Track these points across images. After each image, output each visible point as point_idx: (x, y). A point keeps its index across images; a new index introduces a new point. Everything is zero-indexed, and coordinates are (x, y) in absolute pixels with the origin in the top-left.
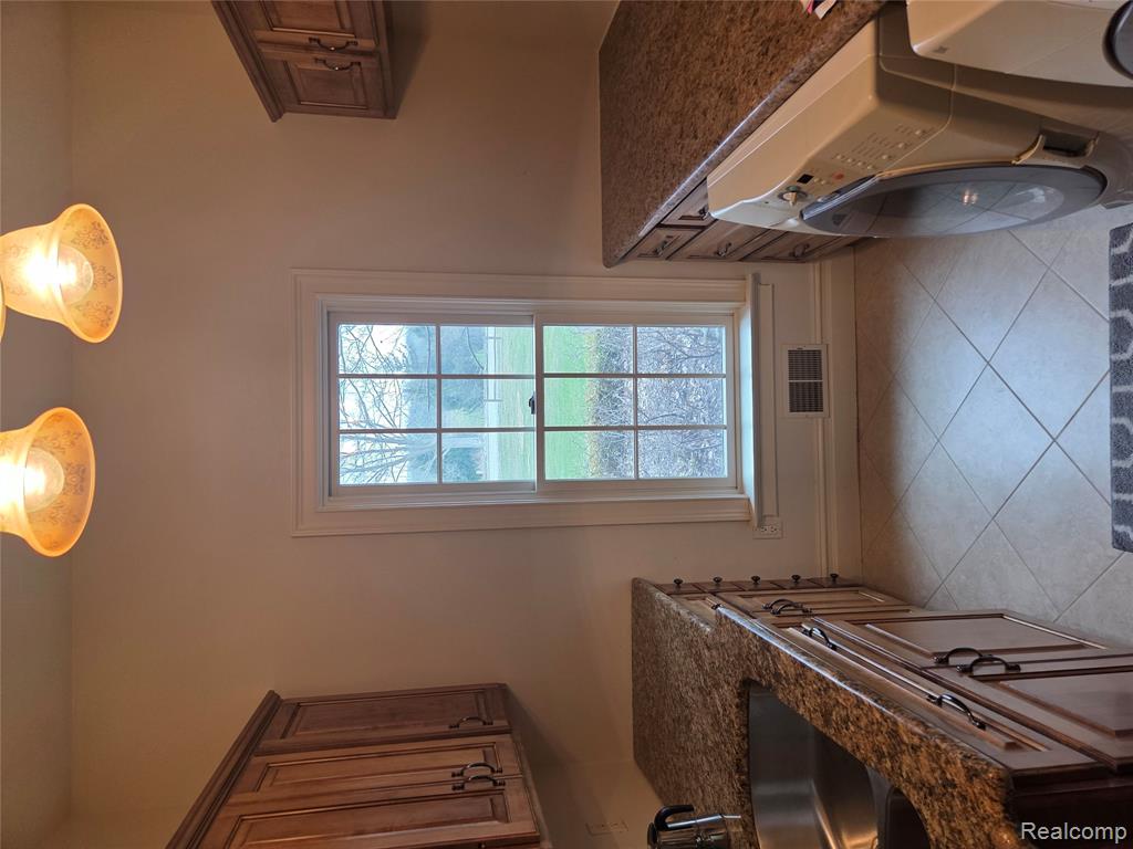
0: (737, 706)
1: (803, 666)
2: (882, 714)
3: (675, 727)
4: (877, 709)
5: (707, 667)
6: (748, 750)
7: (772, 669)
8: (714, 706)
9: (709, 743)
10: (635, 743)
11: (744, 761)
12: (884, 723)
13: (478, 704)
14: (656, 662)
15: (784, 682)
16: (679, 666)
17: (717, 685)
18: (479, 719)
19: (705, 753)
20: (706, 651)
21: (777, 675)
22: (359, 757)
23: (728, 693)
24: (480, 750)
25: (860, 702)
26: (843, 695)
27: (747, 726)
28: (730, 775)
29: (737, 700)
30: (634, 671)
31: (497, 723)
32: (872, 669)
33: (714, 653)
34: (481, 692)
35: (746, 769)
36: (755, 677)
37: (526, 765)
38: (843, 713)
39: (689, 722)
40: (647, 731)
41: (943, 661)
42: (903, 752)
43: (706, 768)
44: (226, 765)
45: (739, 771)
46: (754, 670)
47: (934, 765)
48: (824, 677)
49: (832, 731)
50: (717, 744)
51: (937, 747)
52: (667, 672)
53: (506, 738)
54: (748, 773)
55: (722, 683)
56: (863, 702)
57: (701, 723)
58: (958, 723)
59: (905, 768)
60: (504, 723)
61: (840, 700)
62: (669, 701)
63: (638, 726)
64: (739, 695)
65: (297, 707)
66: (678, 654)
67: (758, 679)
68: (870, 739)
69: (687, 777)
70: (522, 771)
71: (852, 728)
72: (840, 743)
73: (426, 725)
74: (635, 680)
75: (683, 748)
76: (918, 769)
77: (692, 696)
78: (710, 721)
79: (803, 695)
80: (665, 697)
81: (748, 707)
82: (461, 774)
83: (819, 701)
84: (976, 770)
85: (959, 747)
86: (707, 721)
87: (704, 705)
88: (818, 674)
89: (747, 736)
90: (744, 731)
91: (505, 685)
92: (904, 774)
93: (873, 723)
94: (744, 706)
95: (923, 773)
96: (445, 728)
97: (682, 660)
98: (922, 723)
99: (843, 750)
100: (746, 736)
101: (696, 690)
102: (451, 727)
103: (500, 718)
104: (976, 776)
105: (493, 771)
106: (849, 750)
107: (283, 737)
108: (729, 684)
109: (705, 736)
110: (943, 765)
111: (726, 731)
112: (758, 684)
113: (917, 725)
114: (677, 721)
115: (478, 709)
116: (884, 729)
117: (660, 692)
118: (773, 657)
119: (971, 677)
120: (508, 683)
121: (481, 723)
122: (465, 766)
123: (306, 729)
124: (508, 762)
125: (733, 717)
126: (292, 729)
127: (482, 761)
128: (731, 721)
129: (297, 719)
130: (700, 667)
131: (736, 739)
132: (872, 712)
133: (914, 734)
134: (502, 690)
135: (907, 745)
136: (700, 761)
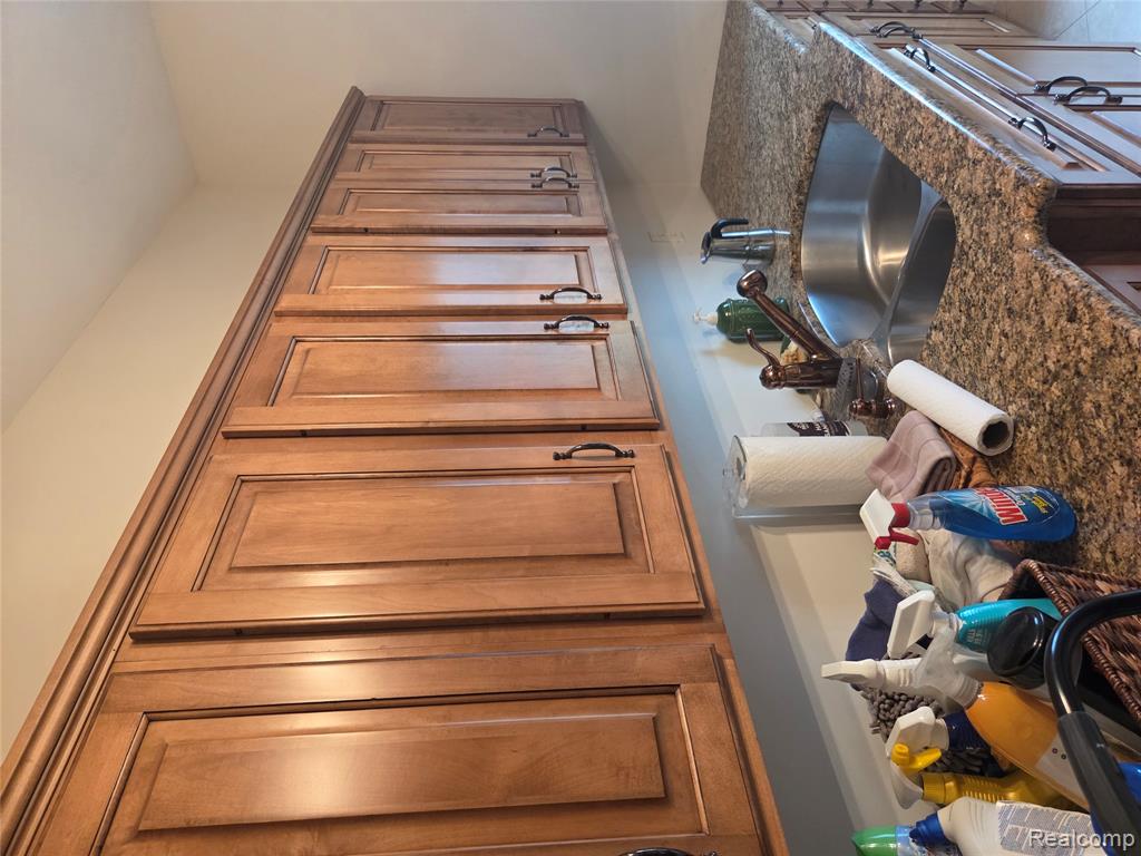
0: (812, 130)
1: (893, 85)
2: (956, 130)
3: (746, 154)
4: (953, 126)
5: (792, 92)
6: (813, 173)
7: (859, 91)
8: (790, 130)
9: (776, 167)
10: (704, 169)
11: (806, 183)
12: (955, 140)
13: (554, 116)
14: (739, 88)
15: (867, 104)
16: (763, 91)
17: (798, 110)
18: (556, 130)
19: (770, 177)
20: (794, 74)
21: (862, 97)
22: (445, 153)
23: (807, 118)
24: (557, 158)
25: (939, 119)
26: (923, 114)
27: (818, 150)
28: (790, 195)
29: (814, 124)
30: (714, 98)
31: (572, 136)
32: (964, 93)
33: (803, 75)
34: (558, 106)
35: (806, 191)
36: (839, 99)
37: (599, 173)
38: (918, 132)
39: (761, 148)
40: (718, 158)
41: (1043, 89)
42: (962, 167)
43: (768, 190)
44: (327, 147)
45: (799, 191)
46: (840, 92)
47: (988, 177)
48: (910, 96)
49: (901, 150)
50: (784, 168)
51: (998, 160)
52: (748, 98)
53: (582, 150)
54: (807, 194)
55: (804, 107)
56: (941, 120)
57: (773, 149)
58: (1028, 144)
59: (959, 181)
60: (580, 136)
61: (919, 119)
62: (745, 128)
63: (709, 154)
64: (818, 119)
65: (381, 104)
66: (764, 78)
67: (841, 101)
68: (936, 156)
69: (748, 199)
70: (595, 178)
71: (921, 147)
72: (904, 162)
73: (505, 131)
74: (714, 108)
75: (750, 173)
76: (971, 181)
77: (770, 122)
78: (782, 146)
79: (883, 116)
80: (741, 124)
81: (823, 131)
82: (540, 175)
83: (897, 120)
84: (1026, 180)
85: (1019, 160)
86: (779, 146)
87: (780, 130)
88: (905, 93)
89: (816, 160)
90: (813, 155)
91: (582, 102)
92: (956, 187)
93: (944, 141)
94: (820, 131)
95: (975, 185)
96: (524, 136)
97: (767, 84)
98: (994, 140)
99: (905, 167)
100: (814, 160)
101: (776, 116)
102: (529, 136)
103: (575, 132)
104: (1023, 185)
105: (568, 175)
106: (911, 167)
107: (373, 128)
108: (810, 108)
109: (774, 160)
110: (997, 177)
111: (796, 155)
112: (840, 107)
113: (988, 141)
114: (748, 147)
115: (555, 120)
116: (952, 146)
117: (737, 119)
118: (864, 76)
119: (1067, 106)
120: (586, 102)
121: (558, 135)
122: (542, 170)
123: (392, 124)
124: (583, 170)
125: (806, 141)
126: (380, 124)
127: (559, 166)
128: (804, 145)
129: (383, 114)
130: (784, 91)
131: (804, 162)
132: (947, 129)
133: (980, 148)
134: (579, 107)
135: (969, 160)
136: (763, 184)
